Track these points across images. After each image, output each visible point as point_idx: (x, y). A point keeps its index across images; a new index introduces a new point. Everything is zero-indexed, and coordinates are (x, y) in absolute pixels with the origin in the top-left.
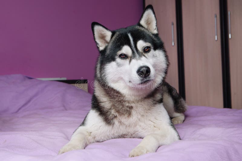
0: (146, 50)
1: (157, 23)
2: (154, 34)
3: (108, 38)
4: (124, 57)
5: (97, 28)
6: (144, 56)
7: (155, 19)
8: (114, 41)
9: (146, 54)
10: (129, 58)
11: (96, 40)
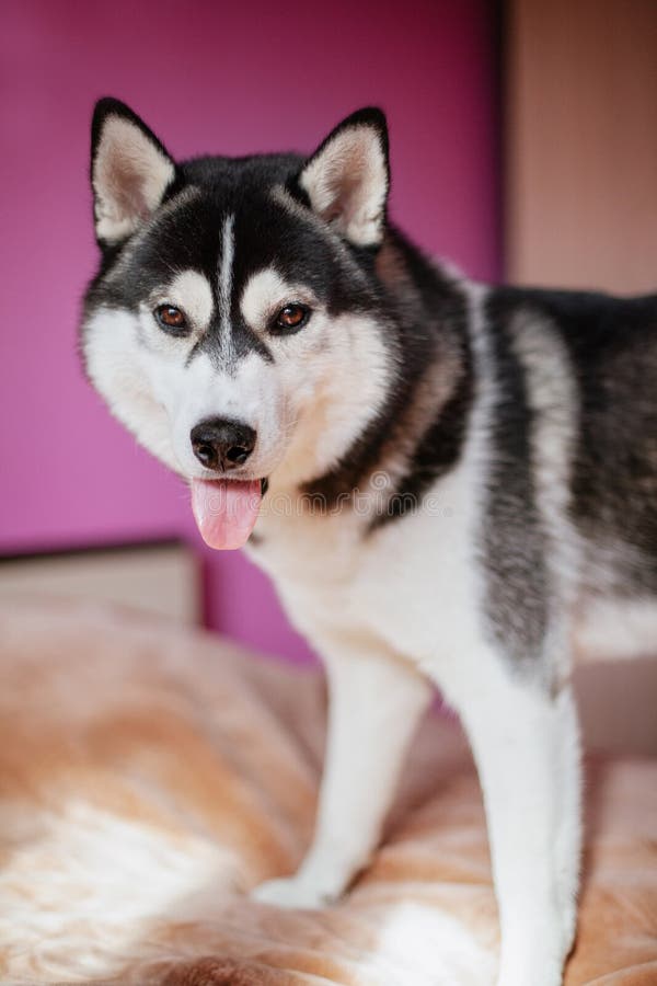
0: (286, 320)
1: (387, 195)
2: (352, 247)
3: (153, 191)
4: (174, 322)
5: (118, 131)
6: (264, 352)
7: (386, 175)
8: (169, 218)
9: (279, 339)
10: (194, 339)
11: (95, 183)
